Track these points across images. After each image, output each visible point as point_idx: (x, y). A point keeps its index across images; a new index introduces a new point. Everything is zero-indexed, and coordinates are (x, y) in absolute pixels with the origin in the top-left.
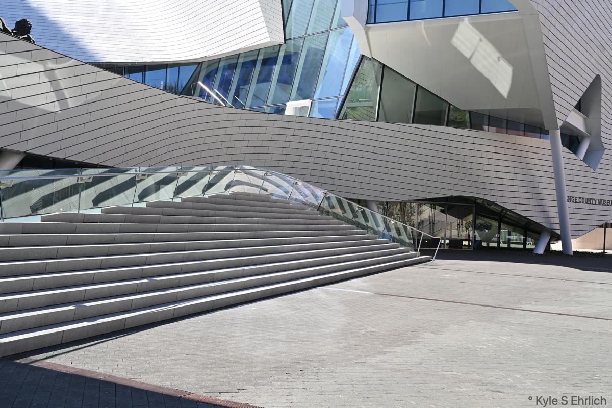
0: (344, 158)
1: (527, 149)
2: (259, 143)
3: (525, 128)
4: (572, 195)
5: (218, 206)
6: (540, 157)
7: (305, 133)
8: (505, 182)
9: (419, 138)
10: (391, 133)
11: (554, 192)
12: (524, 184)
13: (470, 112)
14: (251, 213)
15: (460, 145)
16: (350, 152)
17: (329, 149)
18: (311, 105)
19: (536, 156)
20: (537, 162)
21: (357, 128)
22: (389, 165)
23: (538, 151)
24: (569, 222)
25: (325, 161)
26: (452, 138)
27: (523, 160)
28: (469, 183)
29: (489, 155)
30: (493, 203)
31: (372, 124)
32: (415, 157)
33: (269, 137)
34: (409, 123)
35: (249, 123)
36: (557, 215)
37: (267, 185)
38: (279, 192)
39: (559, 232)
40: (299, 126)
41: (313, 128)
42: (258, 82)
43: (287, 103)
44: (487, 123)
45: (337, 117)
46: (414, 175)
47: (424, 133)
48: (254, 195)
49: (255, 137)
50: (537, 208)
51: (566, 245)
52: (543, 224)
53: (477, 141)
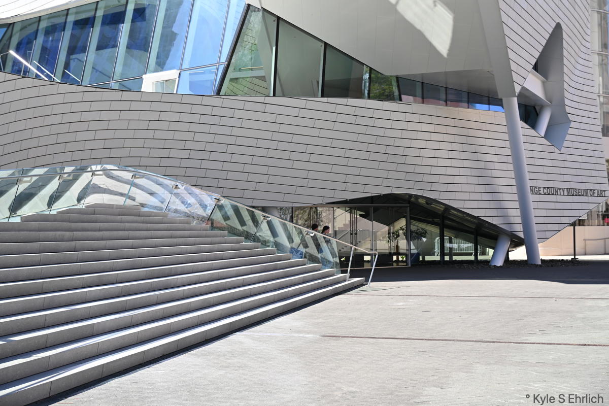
0: (231, 149)
1: (474, 125)
2: (109, 134)
3: (468, 98)
4: (534, 183)
5: (74, 225)
6: (492, 135)
7: (176, 117)
8: (450, 171)
9: (333, 117)
10: (295, 112)
11: (513, 182)
12: (474, 172)
13: (398, 78)
14: (121, 233)
15: (388, 124)
16: (240, 141)
17: (210, 138)
18: (179, 77)
19: (486, 134)
20: (489, 142)
21: (248, 106)
22: (294, 156)
23: (488, 127)
24: (534, 220)
25: (205, 155)
26: (377, 114)
27: (470, 140)
28: (402, 176)
29: (426, 136)
30: (435, 201)
31: (268, 100)
32: (328, 142)
33: (124, 125)
34: (317, 97)
35: (95, 106)
36: (518, 213)
37: (135, 192)
38: (153, 201)
39: (521, 235)
40: (166, 107)
41: (187, 108)
42: (99, 48)
43: (144, 77)
44: (421, 93)
45: (218, 92)
46: (328, 168)
47: (340, 109)
48: (118, 207)
49: (104, 125)
50: (492, 204)
51: (531, 252)
52: (501, 226)
53: (410, 117)
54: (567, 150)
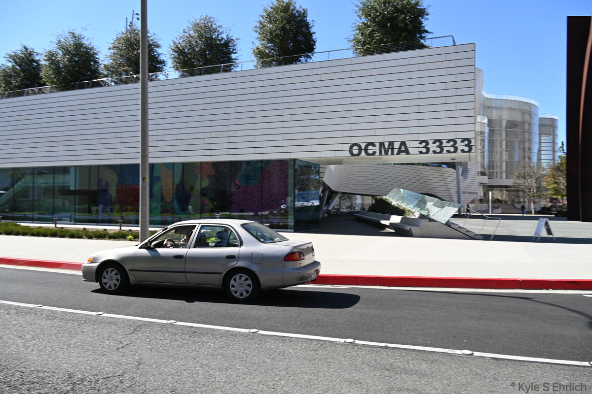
4: (464, 191)
11: (456, 190)
12: (445, 187)
26: (421, 170)
46: (407, 185)
54: (468, 180)
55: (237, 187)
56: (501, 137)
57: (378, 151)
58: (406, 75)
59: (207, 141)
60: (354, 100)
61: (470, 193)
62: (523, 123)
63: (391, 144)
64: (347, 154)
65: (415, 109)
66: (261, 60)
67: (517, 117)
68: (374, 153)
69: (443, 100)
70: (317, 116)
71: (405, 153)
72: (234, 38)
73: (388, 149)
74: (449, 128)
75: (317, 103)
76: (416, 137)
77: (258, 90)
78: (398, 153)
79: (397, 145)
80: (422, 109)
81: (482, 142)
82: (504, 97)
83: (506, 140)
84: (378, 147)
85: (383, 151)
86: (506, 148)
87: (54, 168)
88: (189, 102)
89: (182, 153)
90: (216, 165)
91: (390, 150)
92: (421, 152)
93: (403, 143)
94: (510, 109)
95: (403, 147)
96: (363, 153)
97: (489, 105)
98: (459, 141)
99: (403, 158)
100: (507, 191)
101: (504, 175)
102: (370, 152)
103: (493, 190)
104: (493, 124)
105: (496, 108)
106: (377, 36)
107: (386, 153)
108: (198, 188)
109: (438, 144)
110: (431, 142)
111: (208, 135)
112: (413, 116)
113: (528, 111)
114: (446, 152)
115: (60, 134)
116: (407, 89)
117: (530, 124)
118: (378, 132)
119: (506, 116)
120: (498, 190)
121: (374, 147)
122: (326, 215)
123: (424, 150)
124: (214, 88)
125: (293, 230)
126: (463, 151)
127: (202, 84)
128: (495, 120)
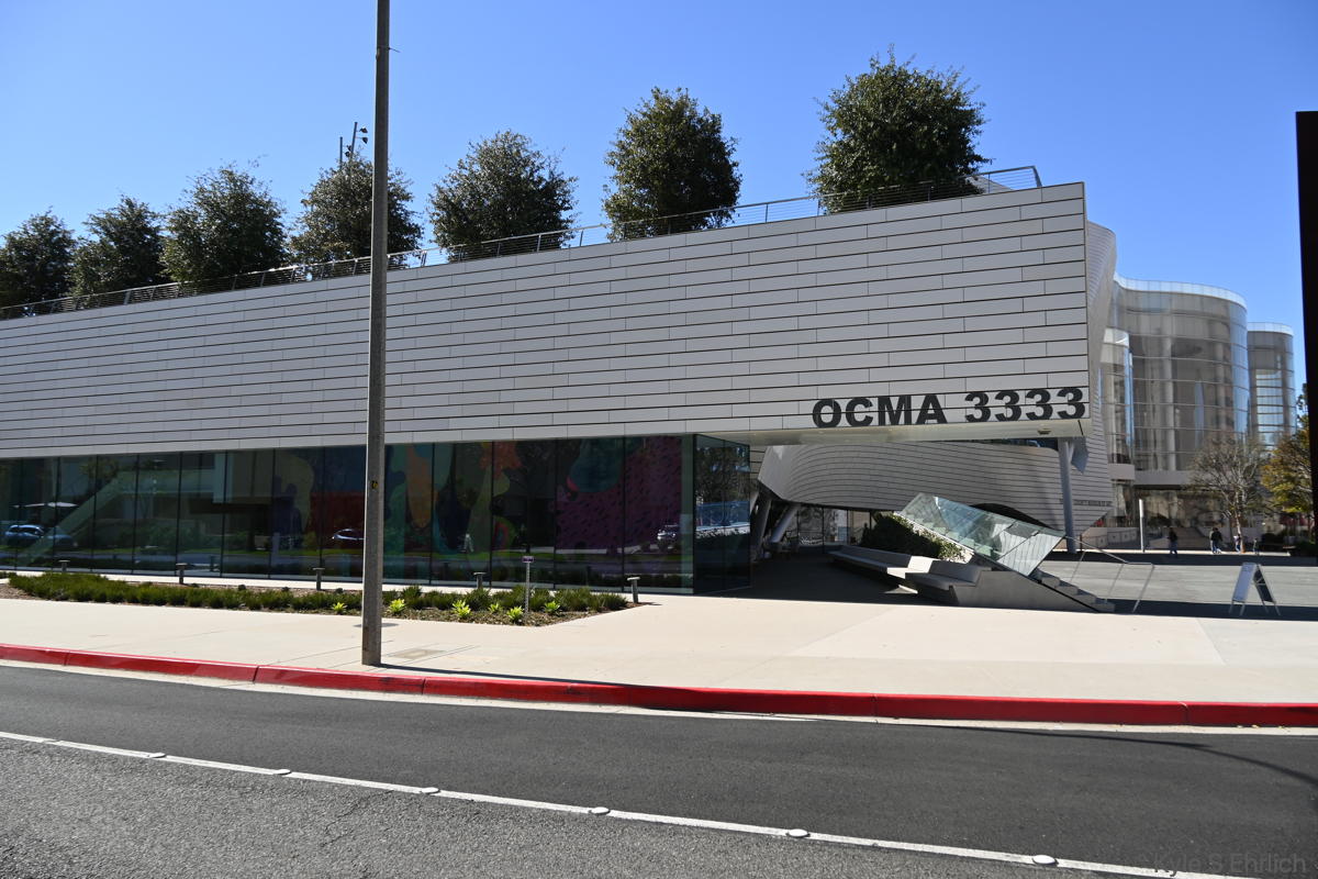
11: (1061, 496)
19: (1040, 464)
20: (1045, 469)
23: (1042, 458)
27: (1032, 468)
50: (1046, 511)
54: (1087, 474)
55: (569, 494)
56: (1162, 374)
57: (875, 416)
58: (935, 253)
59: (505, 396)
60: (823, 307)
61: (1091, 503)
62: (1212, 344)
63: (905, 400)
64: (809, 422)
65: (957, 325)
66: (623, 223)
67: (1197, 331)
68: (868, 420)
69: (1015, 305)
70: (743, 341)
71: (935, 421)
72: (565, 178)
73: (899, 411)
74: (1031, 366)
75: (743, 314)
76: (958, 385)
77: (616, 287)
78: (921, 421)
79: (917, 403)
80: (971, 324)
81: (1118, 386)
82: (1166, 288)
83: (1174, 383)
84: (875, 407)
85: (887, 415)
86: (1175, 401)
87: (181, 454)
88: (470, 314)
89: (453, 423)
90: (524, 447)
91: (903, 413)
92: (971, 419)
93: (931, 399)
94: (1179, 313)
95: (931, 407)
96: (844, 421)
97: (1132, 304)
98: (1053, 393)
99: (932, 429)
100: (1180, 497)
101: (1173, 461)
102: (859, 417)
103: (1148, 495)
104: (1144, 348)
105: (1149, 311)
106: (870, 171)
107: (895, 421)
108: (485, 495)
109: (1007, 399)
110: (992, 396)
111: (508, 384)
112: (951, 340)
113: (1223, 317)
114: (1026, 418)
115: (198, 383)
116: (936, 282)
117: (1227, 347)
118: (875, 375)
119: (1171, 329)
120: (1159, 494)
121: (866, 407)
122: (767, 554)
123: (978, 414)
124: (521, 285)
125: (691, 591)
126: (1063, 415)
127: (497, 276)
128: (1147, 338)
